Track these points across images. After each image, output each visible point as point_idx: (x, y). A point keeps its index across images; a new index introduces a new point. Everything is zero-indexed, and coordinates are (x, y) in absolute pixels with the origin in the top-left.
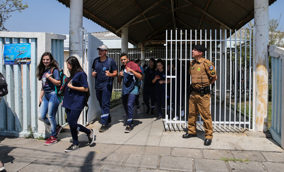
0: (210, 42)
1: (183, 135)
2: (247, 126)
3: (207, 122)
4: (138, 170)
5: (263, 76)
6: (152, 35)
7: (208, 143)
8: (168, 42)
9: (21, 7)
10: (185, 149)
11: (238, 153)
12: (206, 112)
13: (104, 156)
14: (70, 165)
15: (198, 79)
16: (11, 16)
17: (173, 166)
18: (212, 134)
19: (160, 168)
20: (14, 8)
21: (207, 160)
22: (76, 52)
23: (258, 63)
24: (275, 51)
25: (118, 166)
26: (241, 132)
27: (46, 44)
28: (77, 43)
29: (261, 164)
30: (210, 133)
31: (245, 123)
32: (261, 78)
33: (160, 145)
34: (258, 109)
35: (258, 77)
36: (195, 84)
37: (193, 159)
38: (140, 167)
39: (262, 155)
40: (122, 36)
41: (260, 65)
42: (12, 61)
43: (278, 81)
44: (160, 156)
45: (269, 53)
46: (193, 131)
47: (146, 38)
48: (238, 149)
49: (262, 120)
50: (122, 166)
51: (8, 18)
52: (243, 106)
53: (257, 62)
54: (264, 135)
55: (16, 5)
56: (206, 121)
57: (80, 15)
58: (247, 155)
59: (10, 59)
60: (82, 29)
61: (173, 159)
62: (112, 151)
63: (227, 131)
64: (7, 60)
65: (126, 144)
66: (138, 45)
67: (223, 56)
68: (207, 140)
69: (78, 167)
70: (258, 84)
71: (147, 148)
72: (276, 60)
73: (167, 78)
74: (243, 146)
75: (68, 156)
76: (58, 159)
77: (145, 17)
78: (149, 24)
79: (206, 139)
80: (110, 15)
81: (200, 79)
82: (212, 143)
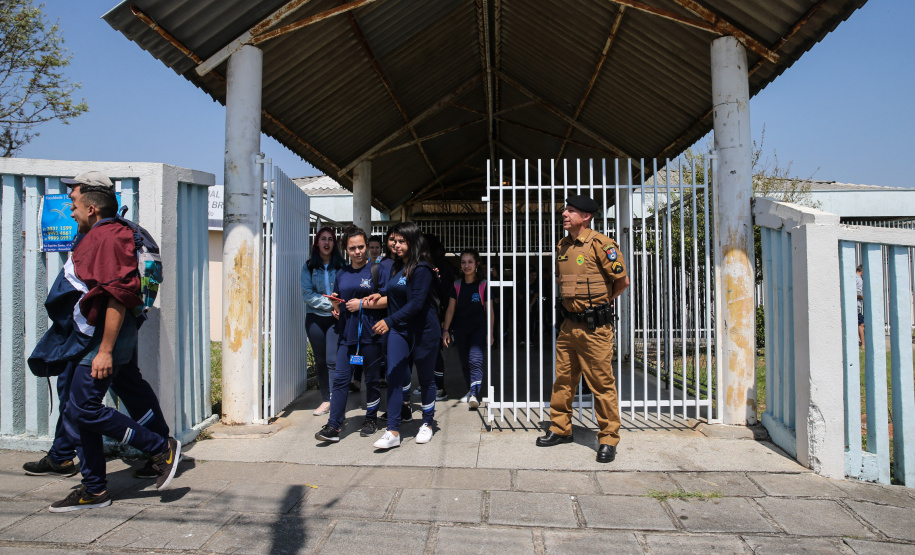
0: (601, 190)
1: (539, 439)
2: (704, 410)
3: (605, 401)
4: (430, 528)
5: (740, 279)
6: (430, 186)
7: (606, 456)
8: (491, 190)
9: (67, 109)
10: (548, 473)
11: (690, 478)
12: (601, 373)
13: (332, 496)
14: (239, 521)
15: (579, 286)
16: (37, 135)
17: (523, 516)
18: (617, 430)
19: (490, 521)
20: (48, 113)
21: (610, 497)
22: (243, 218)
23: (728, 243)
24: (772, 211)
25: (376, 519)
26: (687, 428)
27: (165, 193)
28: (247, 195)
29: (754, 504)
30: (612, 429)
31: (699, 403)
32: (736, 282)
33: (480, 465)
34: (731, 364)
35: (727, 280)
36: (571, 299)
37: (573, 498)
38: (434, 521)
39: (753, 481)
40: (356, 185)
41: (732, 249)
42: (65, 243)
43: (780, 289)
44: (485, 491)
45: (753, 218)
46: (563, 425)
47: (416, 192)
48: (687, 467)
49: (743, 394)
50: (384, 519)
51: (28, 140)
52: (678, 366)
53: (724, 243)
54: (750, 433)
55: (52, 104)
56: (602, 397)
57: (254, 119)
58: (712, 482)
59: (59, 235)
60: (259, 157)
61: (521, 497)
62: (352, 483)
63: (650, 427)
64: (52, 238)
65: (386, 464)
66: (393, 212)
67: (625, 236)
68: (605, 449)
69: (264, 525)
70: (728, 298)
71: (446, 473)
72: (774, 235)
73: (492, 288)
74: (699, 461)
75: (232, 500)
76: (205, 508)
77: (415, 134)
78: (425, 156)
79: (602, 447)
80: (326, 127)
81: (585, 286)
82: (616, 456)
